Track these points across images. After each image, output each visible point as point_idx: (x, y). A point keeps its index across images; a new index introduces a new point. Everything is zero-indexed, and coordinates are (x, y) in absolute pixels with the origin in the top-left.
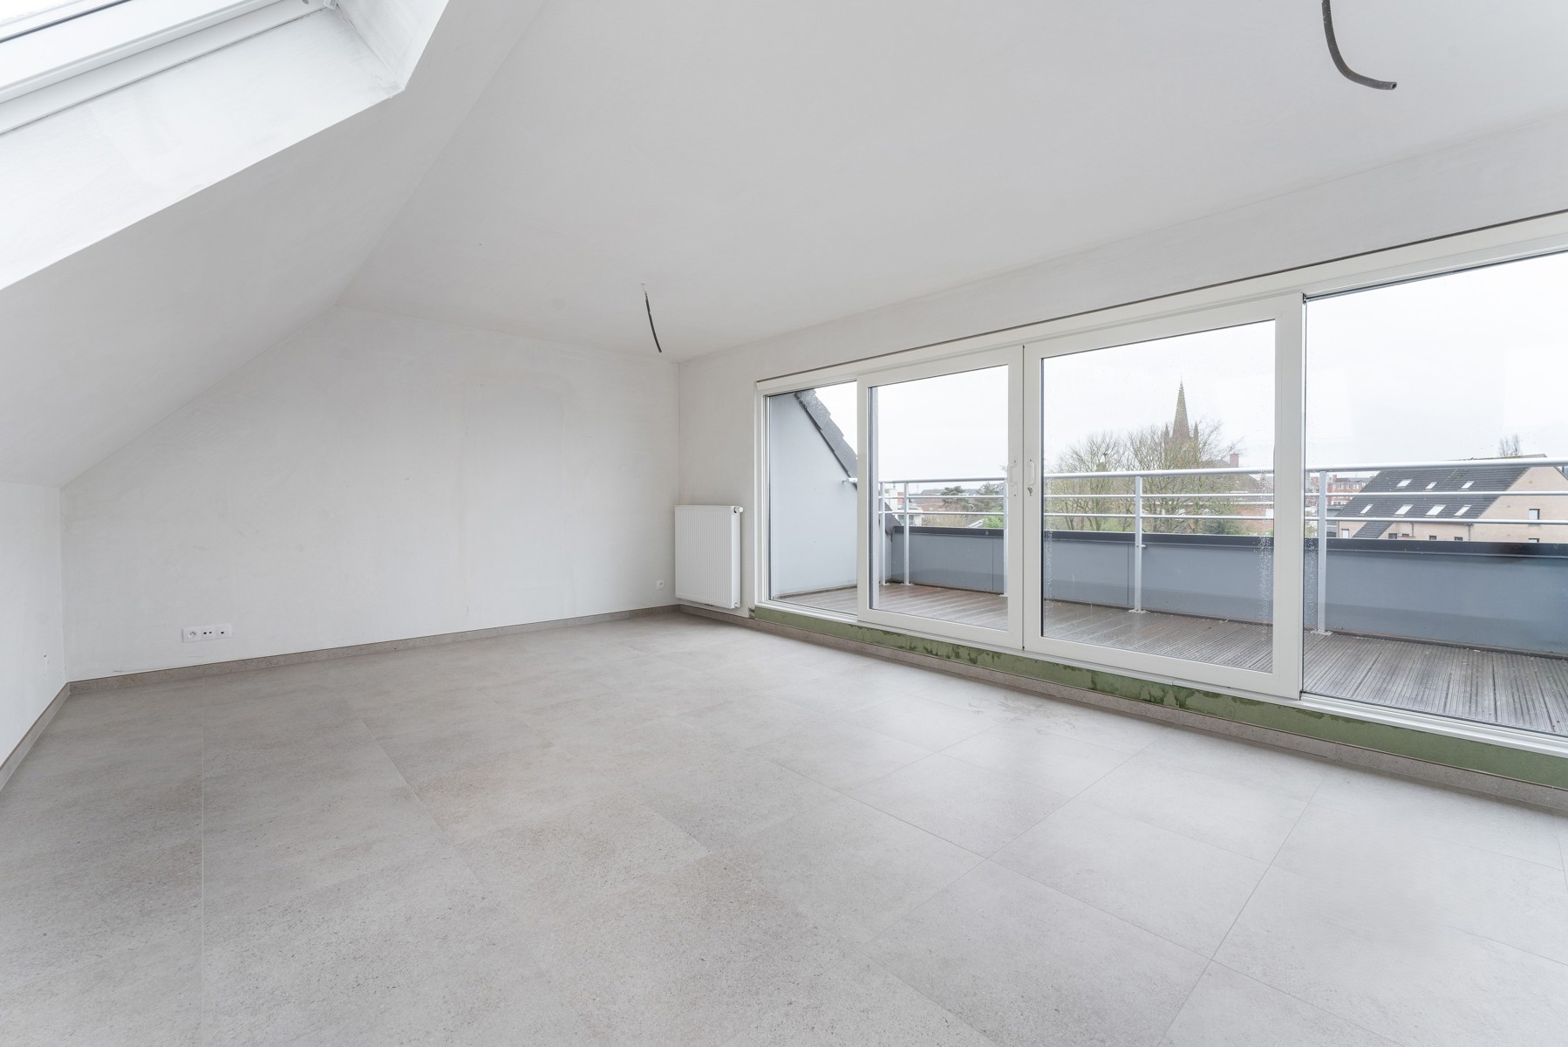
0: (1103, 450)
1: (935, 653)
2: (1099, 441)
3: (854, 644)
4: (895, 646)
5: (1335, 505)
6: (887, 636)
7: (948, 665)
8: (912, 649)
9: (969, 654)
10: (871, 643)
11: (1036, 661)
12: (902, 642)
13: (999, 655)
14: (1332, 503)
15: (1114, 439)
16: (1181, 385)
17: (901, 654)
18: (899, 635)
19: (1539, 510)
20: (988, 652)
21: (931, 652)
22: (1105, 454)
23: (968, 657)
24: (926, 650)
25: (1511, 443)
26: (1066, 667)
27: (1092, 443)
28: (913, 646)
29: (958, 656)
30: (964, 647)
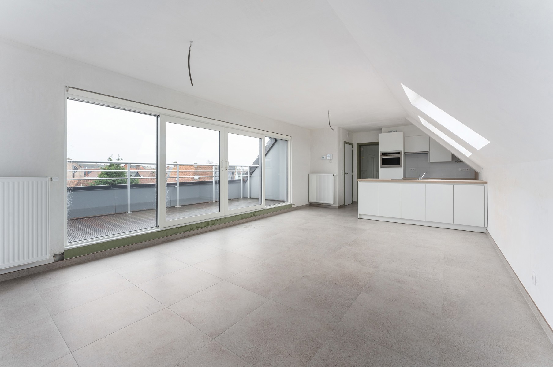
1: (200, 227)
3: (163, 239)
4: (183, 232)
6: (180, 229)
7: (206, 229)
8: (191, 229)
9: (212, 223)
10: (171, 235)
11: (229, 217)
12: (187, 228)
13: (220, 219)
17: (187, 233)
18: (185, 226)
20: (217, 220)
21: (199, 228)
23: (212, 224)
24: (197, 227)
26: (236, 216)
28: (192, 228)
29: (208, 225)
30: (210, 221)
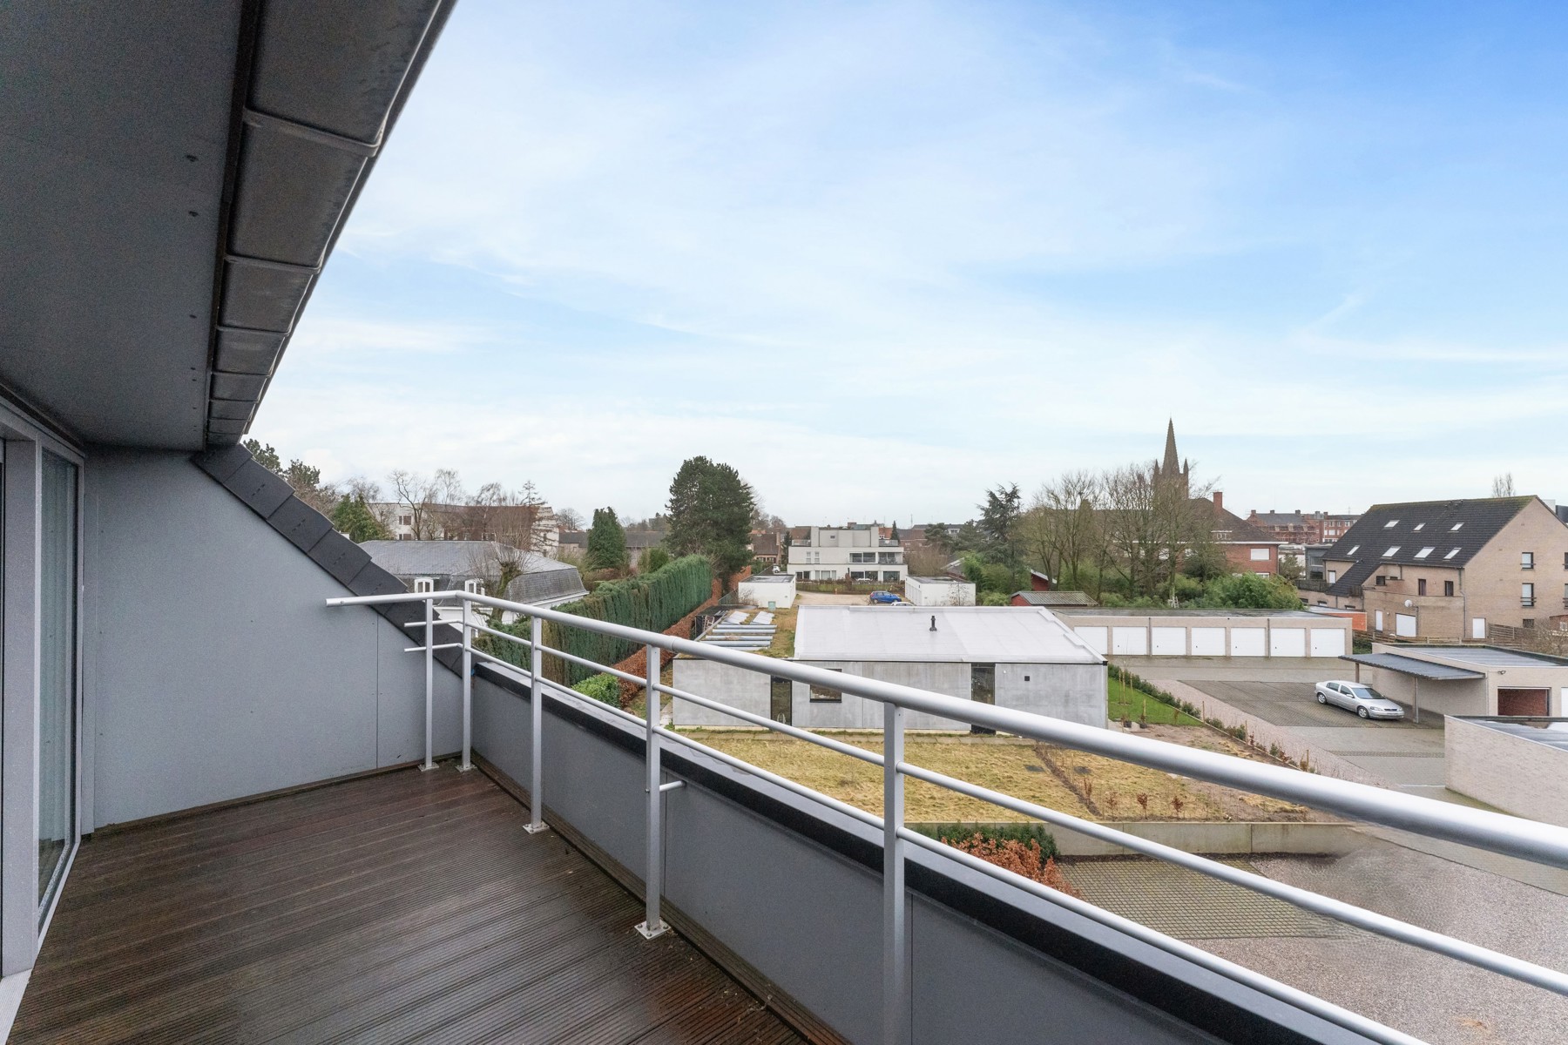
0: (1078, 489)
2: (1075, 481)
5: (1326, 542)
14: (1324, 541)
15: (1089, 478)
16: (1171, 422)
19: (1532, 554)
22: (1080, 494)
25: (1505, 482)
27: (1068, 482)
